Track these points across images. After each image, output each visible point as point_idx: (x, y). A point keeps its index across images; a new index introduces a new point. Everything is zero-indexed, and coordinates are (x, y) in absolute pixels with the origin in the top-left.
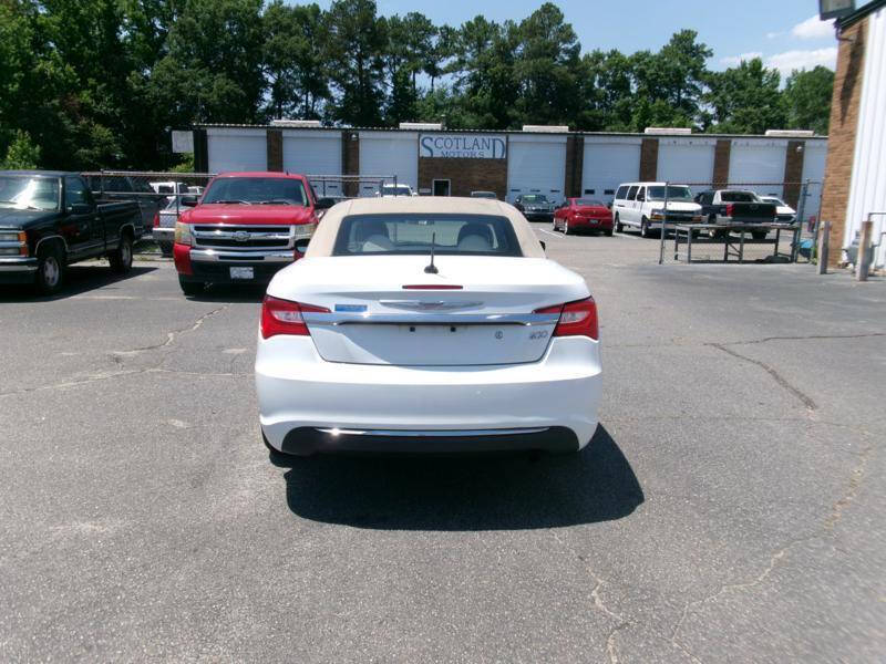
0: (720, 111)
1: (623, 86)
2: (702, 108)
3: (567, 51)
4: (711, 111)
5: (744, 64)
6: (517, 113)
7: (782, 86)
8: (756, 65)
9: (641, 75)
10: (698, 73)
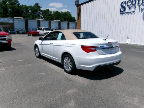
0: (44, 16)
1: (28, 11)
2: (41, 16)
3: (17, 4)
4: (43, 16)
5: (46, 10)
6: (9, 15)
7: (52, 13)
8: (48, 10)
9: (31, 10)
10: (40, 10)
